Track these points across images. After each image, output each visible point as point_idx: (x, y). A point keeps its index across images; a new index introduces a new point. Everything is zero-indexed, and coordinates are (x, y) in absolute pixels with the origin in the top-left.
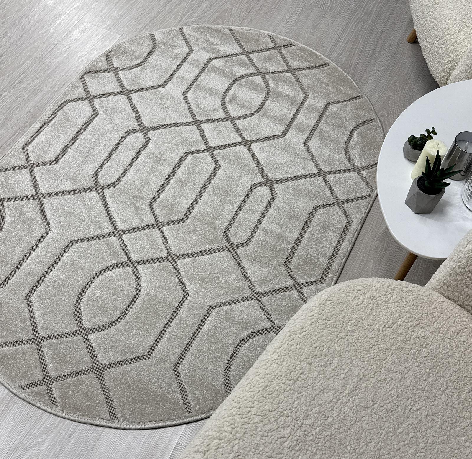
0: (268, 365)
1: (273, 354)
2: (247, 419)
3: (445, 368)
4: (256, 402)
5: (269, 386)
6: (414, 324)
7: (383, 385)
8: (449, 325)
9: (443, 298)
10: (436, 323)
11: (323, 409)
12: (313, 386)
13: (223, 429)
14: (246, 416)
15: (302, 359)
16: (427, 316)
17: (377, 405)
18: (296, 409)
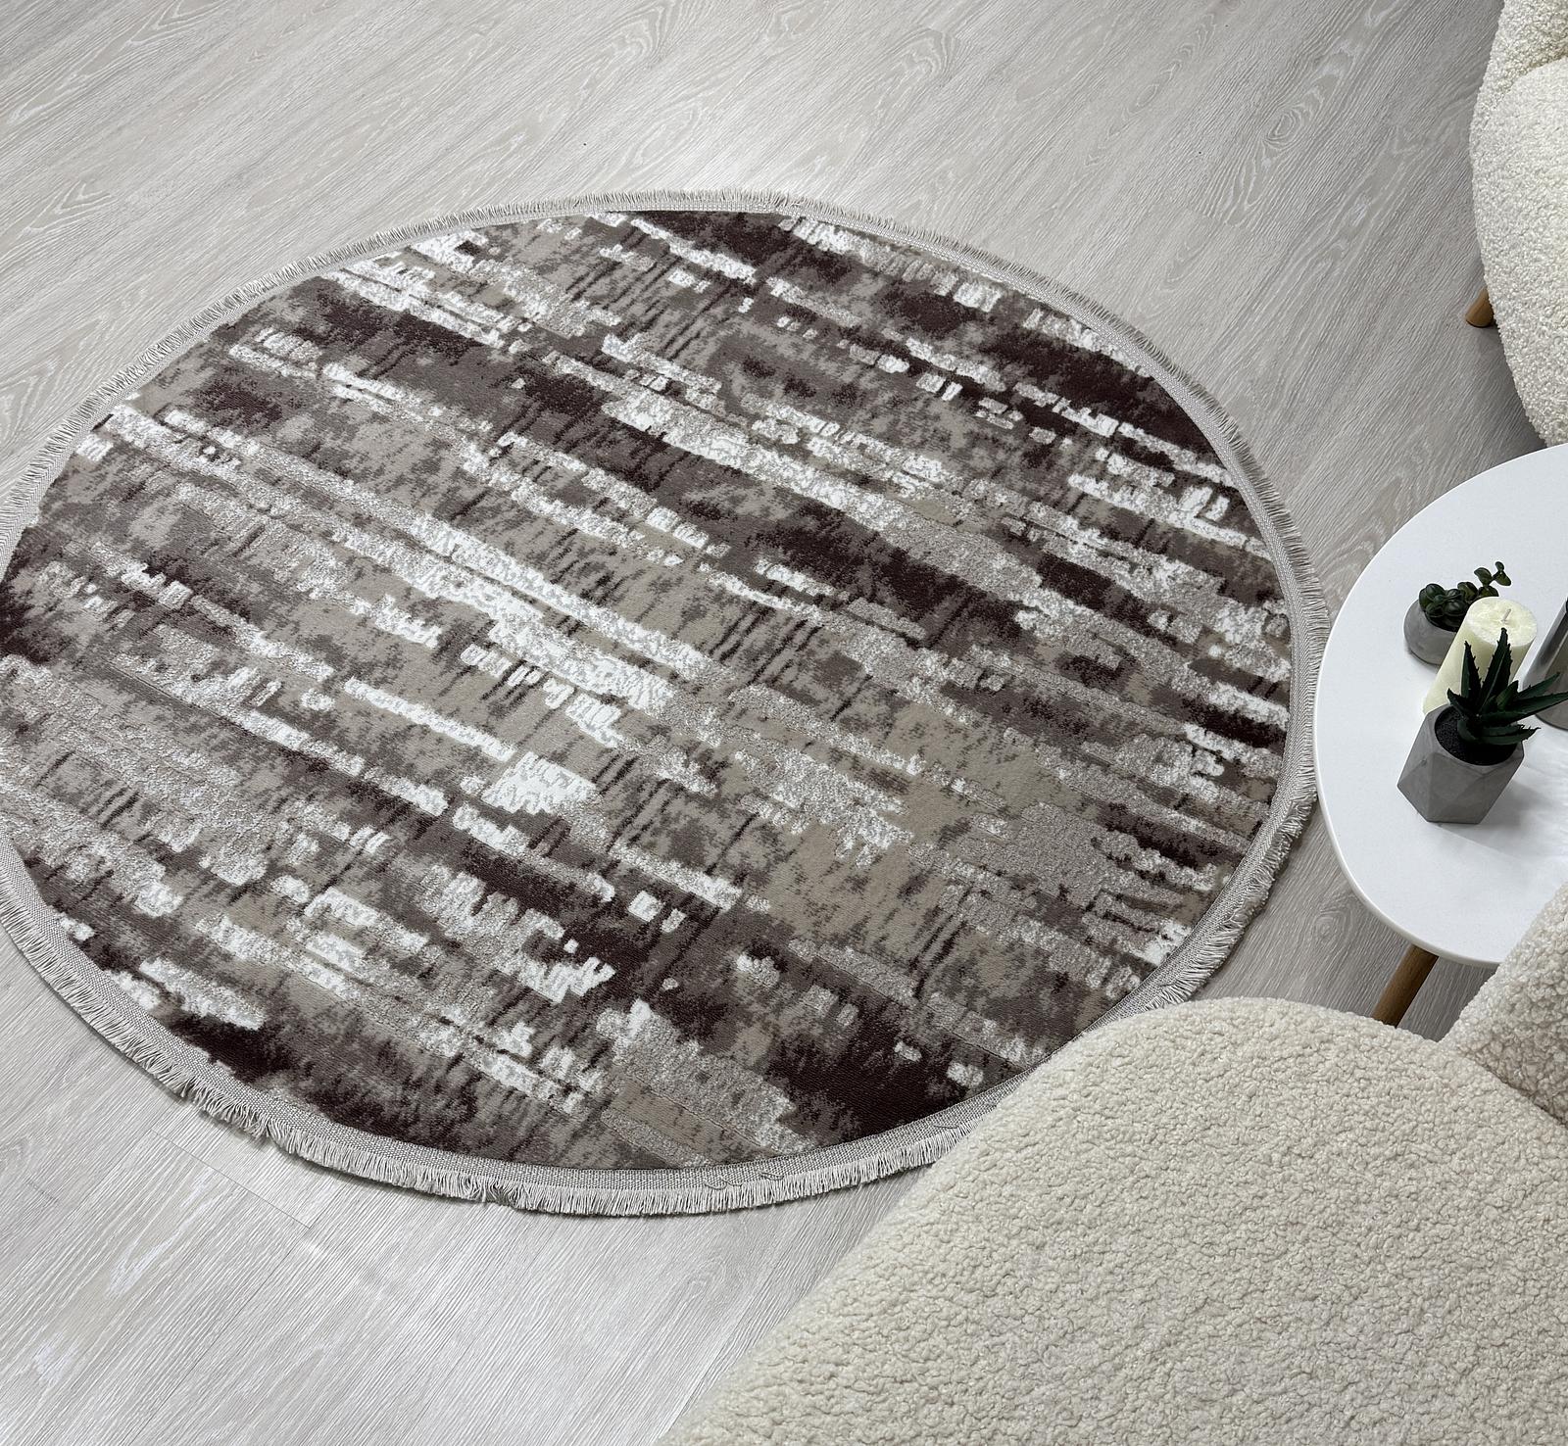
0: (907, 1239)
1: (925, 1207)
2: (821, 1397)
3: (1477, 1299)
4: (857, 1350)
5: (904, 1303)
6: (1387, 1153)
7: (1268, 1335)
8: (1500, 1166)
9: (1489, 1081)
10: (1459, 1154)
11: (1067, 1393)
12: (1041, 1318)
13: (744, 1421)
14: (819, 1387)
15: (1014, 1231)
16: (1432, 1130)
17: (1241, 1396)
18: (981, 1384)
